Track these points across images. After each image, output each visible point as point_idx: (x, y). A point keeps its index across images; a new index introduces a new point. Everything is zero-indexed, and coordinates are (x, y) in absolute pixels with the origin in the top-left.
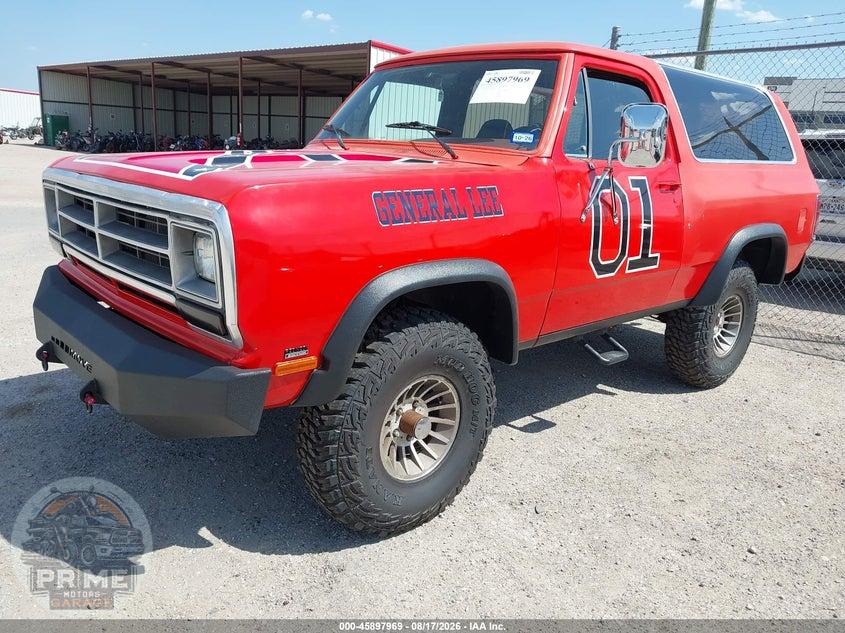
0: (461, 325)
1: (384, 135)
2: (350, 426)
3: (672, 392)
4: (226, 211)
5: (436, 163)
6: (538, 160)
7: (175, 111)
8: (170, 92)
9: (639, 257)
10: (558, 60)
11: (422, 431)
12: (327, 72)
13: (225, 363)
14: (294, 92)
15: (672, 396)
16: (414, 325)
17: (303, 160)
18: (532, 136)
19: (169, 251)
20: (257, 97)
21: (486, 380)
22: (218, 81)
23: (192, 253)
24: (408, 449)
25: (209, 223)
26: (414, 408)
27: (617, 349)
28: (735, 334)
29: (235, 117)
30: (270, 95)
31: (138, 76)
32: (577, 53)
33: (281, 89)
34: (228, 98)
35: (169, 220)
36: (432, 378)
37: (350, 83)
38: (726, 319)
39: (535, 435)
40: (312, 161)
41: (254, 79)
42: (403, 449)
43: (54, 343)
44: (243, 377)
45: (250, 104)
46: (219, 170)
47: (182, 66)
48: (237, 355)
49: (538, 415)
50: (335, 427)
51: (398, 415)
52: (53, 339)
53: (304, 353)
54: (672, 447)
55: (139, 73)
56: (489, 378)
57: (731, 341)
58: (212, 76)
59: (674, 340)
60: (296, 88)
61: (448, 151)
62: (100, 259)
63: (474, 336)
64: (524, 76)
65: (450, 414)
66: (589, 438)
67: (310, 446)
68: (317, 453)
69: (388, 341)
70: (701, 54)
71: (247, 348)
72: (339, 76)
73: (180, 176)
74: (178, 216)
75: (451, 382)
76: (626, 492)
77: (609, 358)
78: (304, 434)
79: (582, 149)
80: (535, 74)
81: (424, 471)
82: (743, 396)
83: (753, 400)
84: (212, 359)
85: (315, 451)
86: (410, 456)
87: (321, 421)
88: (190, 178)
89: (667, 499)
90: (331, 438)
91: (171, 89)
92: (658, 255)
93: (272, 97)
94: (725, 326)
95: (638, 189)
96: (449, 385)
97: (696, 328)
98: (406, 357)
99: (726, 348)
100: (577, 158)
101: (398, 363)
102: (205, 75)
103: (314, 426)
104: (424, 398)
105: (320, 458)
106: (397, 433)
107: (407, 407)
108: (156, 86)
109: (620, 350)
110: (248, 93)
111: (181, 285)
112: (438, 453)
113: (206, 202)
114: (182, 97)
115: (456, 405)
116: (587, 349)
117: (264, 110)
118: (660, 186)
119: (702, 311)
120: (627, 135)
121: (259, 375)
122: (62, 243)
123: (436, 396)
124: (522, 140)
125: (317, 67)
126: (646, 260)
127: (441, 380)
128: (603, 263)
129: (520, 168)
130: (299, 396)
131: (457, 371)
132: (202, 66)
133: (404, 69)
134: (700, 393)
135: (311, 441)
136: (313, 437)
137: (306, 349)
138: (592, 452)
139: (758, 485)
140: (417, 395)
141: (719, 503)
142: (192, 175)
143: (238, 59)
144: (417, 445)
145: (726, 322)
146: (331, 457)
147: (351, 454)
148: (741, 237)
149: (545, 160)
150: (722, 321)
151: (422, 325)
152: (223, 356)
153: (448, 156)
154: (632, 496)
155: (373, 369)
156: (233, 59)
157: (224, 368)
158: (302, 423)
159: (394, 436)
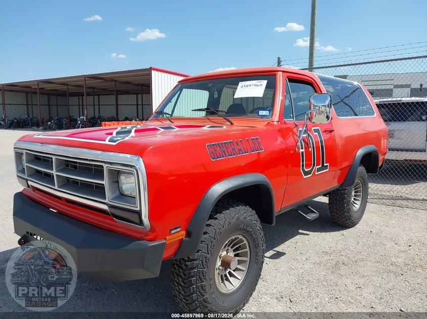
0: (248, 207)
1: (192, 115)
2: (202, 267)
3: (335, 231)
4: (141, 159)
5: (225, 127)
6: (272, 123)
7: (49, 105)
8: (47, 96)
9: (321, 166)
10: (275, 75)
11: (234, 265)
12: (128, 83)
13: (140, 239)
14: (112, 93)
15: (336, 233)
16: (228, 209)
17: (159, 130)
18: (268, 112)
19: (105, 182)
20: (92, 97)
21: (261, 234)
22: (72, 89)
23: (118, 182)
24: (226, 276)
25: (131, 166)
26: (227, 253)
27: (313, 212)
28: (360, 199)
29: (81, 107)
30: (99, 95)
31: (30, 89)
32: (283, 71)
33: (106, 92)
34: (77, 97)
35: (105, 166)
36: (237, 236)
37: (141, 88)
38: (355, 192)
39: (277, 260)
40: (163, 130)
41: (91, 88)
42: (224, 276)
43: (29, 235)
44: (153, 246)
45: (89, 100)
46: (127, 139)
47: (53, 83)
48: (146, 234)
49: (275, 249)
50: (194, 268)
51: (220, 258)
52: (28, 233)
53: (179, 230)
54: (345, 259)
55: (31, 87)
56: (262, 233)
57: (359, 203)
58: (69, 87)
59: (334, 205)
60: (114, 91)
61: (229, 121)
62: (56, 187)
63: (254, 212)
64: (259, 84)
65: (245, 255)
66: (304, 259)
67: (180, 279)
68: (185, 283)
69: (216, 218)
70: (311, 68)
71: (152, 229)
72: (134, 85)
73: (107, 142)
74: (111, 163)
75: (246, 238)
76: (331, 286)
77: (311, 217)
78: (176, 273)
79: (291, 117)
80: (264, 83)
81: (235, 287)
82: (369, 229)
83: (374, 231)
84: (131, 238)
85: (183, 282)
86: (227, 280)
87: (186, 265)
88: (114, 144)
89: (352, 287)
90: (192, 274)
91: (46, 94)
92: (328, 164)
93: (100, 96)
94: (355, 196)
95: (317, 133)
96: (244, 239)
97: (344, 198)
98: (226, 227)
99: (357, 206)
100: (290, 121)
101: (222, 231)
102: (66, 87)
103: (182, 268)
104: (232, 247)
105: (186, 285)
106: (220, 267)
107: (224, 253)
108: (40, 93)
109: (314, 212)
110: (88, 94)
111: (112, 199)
112: (240, 276)
113: (128, 156)
114: (53, 99)
115: (248, 250)
116: (299, 213)
117: (97, 103)
118: (325, 131)
119: (346, 189)
120: (312, 109)
121: (160, 244)
122: (27, 180)
123: (237, 246)
124: (264, 114)
125: (124, 81)
126: (324, 167)
127: (241, 237)
128: (306, 170)
129: (265, 128)
130: (176, 253)
131: (248, 231)
132: (64, 82)
133: (195, 83)
134: (348, 230)
135: (181, 277)
136: (182, 274)
137: (180, 227)
138: (308, 266)
139: (392, 275)
140: (228, 246)
141: (377, 286)
142: (115, 142)
143: (83, 78)
144: (230, 273)
145: (355, 194)
146: (193, 285)
147: (203, 282)
148: (360, 152)
149: (275, 123)
150: (353, 193)
151: (231, 209)
152: (138, 235)
153: (229, 124)
154: (335, 288)
155: (211, 235)
156: (81, 78)
157: (139, 242)
158: (174, 267)
159: (219, 269)
